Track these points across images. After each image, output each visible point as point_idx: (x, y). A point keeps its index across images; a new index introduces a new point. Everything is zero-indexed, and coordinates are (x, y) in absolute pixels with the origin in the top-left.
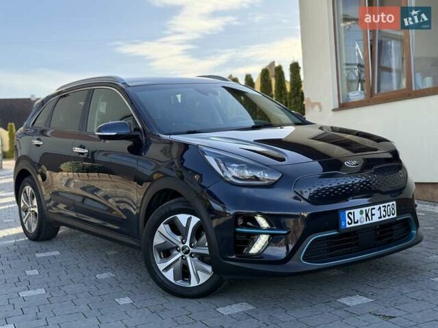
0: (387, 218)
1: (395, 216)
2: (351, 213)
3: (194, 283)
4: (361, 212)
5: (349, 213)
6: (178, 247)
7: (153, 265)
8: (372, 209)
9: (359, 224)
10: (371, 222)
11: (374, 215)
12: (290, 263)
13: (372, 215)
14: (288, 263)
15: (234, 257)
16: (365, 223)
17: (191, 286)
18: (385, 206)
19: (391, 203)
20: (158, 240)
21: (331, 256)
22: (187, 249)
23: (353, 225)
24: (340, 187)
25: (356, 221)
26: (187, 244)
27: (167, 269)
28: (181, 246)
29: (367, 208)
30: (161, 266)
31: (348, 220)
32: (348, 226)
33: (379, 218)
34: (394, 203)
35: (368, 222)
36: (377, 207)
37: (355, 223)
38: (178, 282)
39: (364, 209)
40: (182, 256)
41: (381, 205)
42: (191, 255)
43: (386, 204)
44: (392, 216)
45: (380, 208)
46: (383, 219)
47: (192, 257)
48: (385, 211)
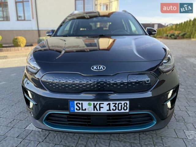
0: (117, 111)
1: (128, 111)
2: (79, 104)
8: (100, 104)
9: (87, 111)
10: (99, 111)
11: (103, 107)
16: (93, 111)
18: (116, 104)
19: (123, 102)
23: (81, 111)
25: (84, 109)
29: (96, 103)
32: (76, 111)
33: (107, 110)
34: (128, 102)
35: (96, 111)
36: (106, 103)
37: (82, 110)
41: (111, 103)
43: (118, 102)
44: (123, 111)
45: (109, 104)
46: (112, 111)
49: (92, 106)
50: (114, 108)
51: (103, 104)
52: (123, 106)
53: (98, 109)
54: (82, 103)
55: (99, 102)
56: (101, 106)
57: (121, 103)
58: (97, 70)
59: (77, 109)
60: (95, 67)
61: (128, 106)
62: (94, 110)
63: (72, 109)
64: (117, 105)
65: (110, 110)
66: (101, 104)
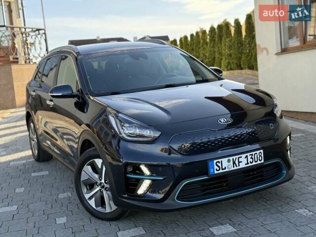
0: (254, 163)
1: (263, 161)
2: (219, 162)
3: (108, 210)
4: (229, 161)
5: (217, 162)
6: (97, 183)
7: (81, 195)
9: (227, 170)
10: (238, 167)
11: (241, 162)
12: (167, 202)
13: (239, 162)
14: (165, 202)
15: (126, 196)
16: (233, 169)
17: (106, 212)
18: (252, 155)
20: (84, 177)
21: (203, 195)
22: (103, 184)
23: (221, 171)
24: (217, 140)
25: (224, 168)
26: (103, 181)
27: (90, 198)
28: (99, 182)
29: (234, 157)
30: (87, 196)
31: (216, 167)
32: (216, 172)
33: (246, 164)
34: (262, 151)
35: (235, 168)
37: (222, 169)
38: (99, 208)
39: (231, 158)
40: (100, 190)
41: (248, 154)
42: (105, 189)
43: (253, 153)
44: (259, 162)
45: (247, 156)
46: (250, 165)
47: (107, 191)
48: (252, 158)
49: (231, 163)
50: (251, 160)
51: (241, 157)
52: (258, 156)
53: (237, 165)
54: (221, 161)
55: (237, 157)
56: (240, 161)
57: (256, 154)
58: (226, 122)
59: (216, 169)
60: (222, 121)
61: (262, 156)
62: (234, 167)
63: (212, 171)
64: (253, 157)
65: (248, 163)
66: (240, 159)
